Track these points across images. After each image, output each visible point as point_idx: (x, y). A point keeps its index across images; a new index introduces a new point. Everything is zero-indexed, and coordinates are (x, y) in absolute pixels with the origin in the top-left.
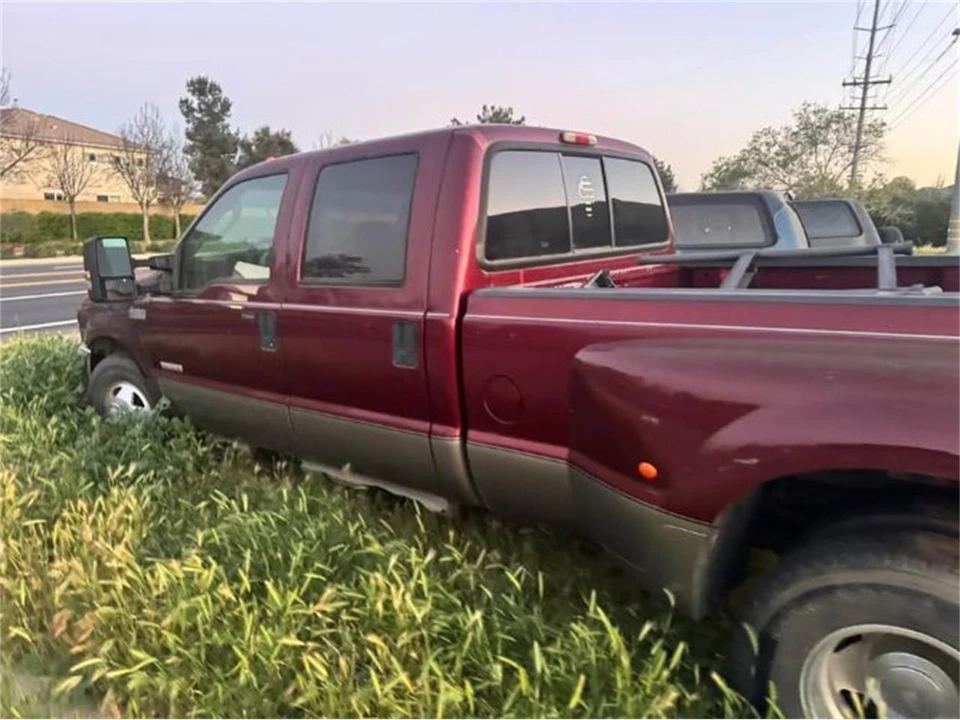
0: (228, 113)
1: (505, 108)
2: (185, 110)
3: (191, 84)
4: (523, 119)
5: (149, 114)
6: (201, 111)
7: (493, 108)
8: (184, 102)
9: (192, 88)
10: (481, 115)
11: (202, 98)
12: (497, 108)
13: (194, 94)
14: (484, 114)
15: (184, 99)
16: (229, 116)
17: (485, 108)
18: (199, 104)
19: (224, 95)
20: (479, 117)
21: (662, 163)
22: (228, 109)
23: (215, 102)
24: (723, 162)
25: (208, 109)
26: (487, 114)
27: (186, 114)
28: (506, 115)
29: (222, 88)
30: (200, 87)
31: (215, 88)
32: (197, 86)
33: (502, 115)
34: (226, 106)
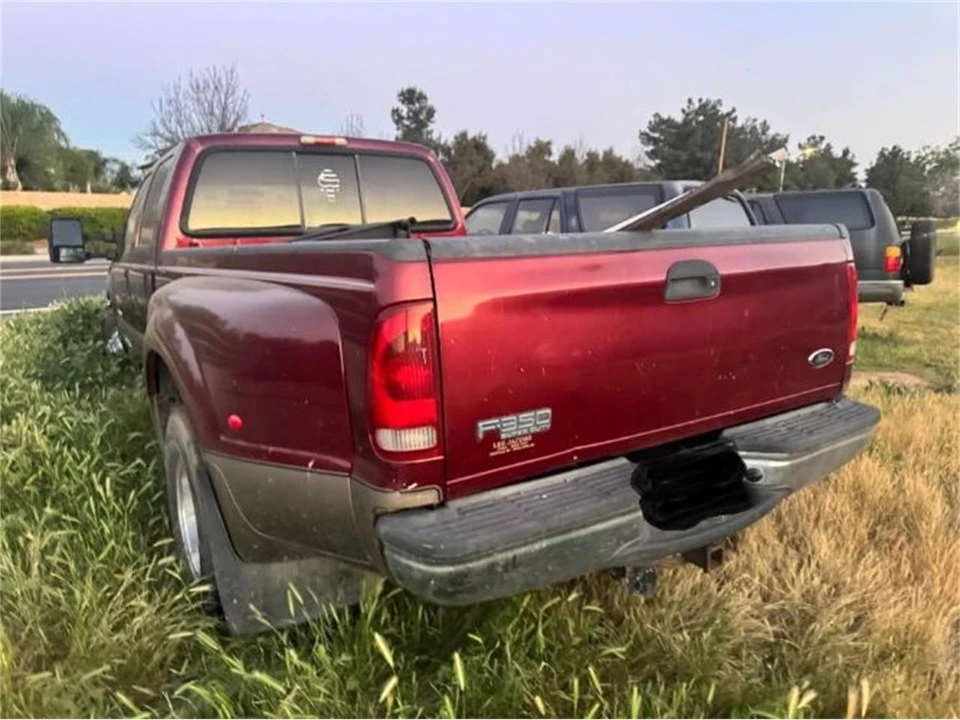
0: (433, 119)
1: (713, 99)
2: (396, 117)
3: (402, 94)
4: (734, 110)
5: (355, 123)
6: (409, 118)
7: (700, 100)
8: (396, 112)
9: (402, 98)
10: (685, 108)
11: (411, 106)
12: (704, 101)
13: (403, 102)
14: (688, 107)
15: (395, 107)
16: (432, 122)
17: (690, 101)
18: (408, 112)
19: (430, 103)
20: (683, 111)
21: (909, 153)
22: (432, 116)
23: (422, 108)
24: (928, 151)
25: (415, 116)
26: (692, 107)
27: (397, 122)
28: (714, 107)
29: (428, 96)
30: (410, 96)
31: (422, 97)
32: (407, 96)
33: (709, 107)
34: (431, 113)
